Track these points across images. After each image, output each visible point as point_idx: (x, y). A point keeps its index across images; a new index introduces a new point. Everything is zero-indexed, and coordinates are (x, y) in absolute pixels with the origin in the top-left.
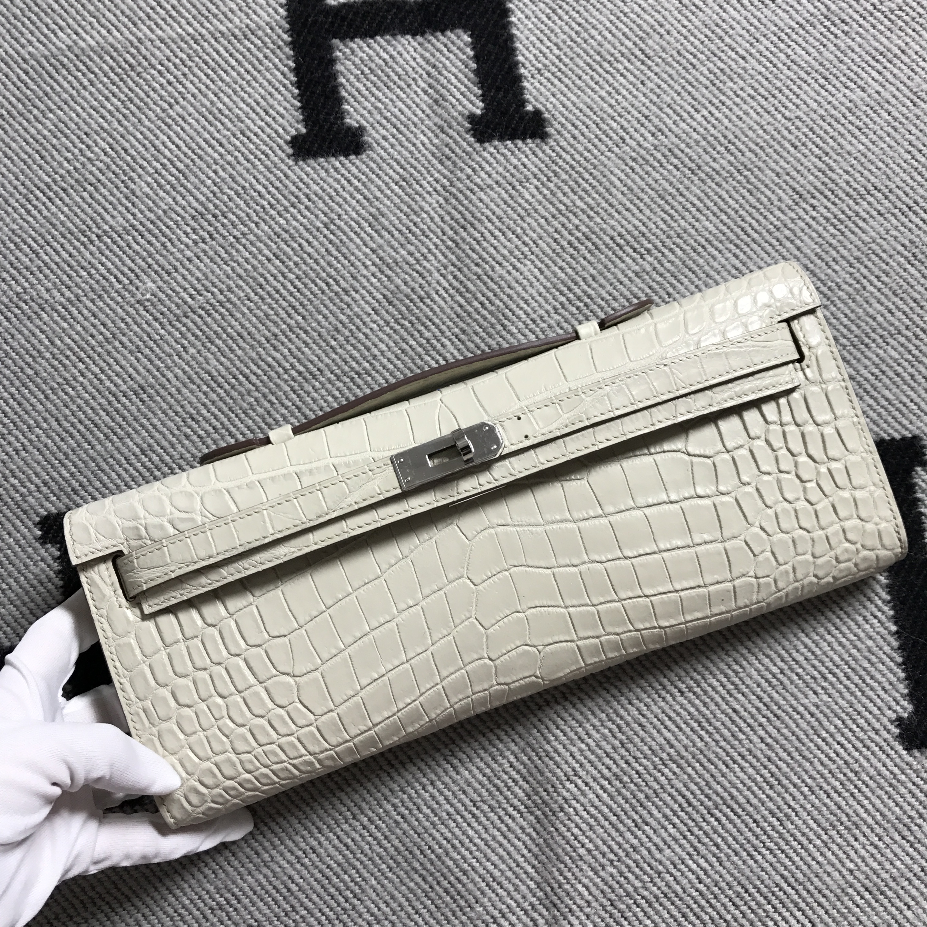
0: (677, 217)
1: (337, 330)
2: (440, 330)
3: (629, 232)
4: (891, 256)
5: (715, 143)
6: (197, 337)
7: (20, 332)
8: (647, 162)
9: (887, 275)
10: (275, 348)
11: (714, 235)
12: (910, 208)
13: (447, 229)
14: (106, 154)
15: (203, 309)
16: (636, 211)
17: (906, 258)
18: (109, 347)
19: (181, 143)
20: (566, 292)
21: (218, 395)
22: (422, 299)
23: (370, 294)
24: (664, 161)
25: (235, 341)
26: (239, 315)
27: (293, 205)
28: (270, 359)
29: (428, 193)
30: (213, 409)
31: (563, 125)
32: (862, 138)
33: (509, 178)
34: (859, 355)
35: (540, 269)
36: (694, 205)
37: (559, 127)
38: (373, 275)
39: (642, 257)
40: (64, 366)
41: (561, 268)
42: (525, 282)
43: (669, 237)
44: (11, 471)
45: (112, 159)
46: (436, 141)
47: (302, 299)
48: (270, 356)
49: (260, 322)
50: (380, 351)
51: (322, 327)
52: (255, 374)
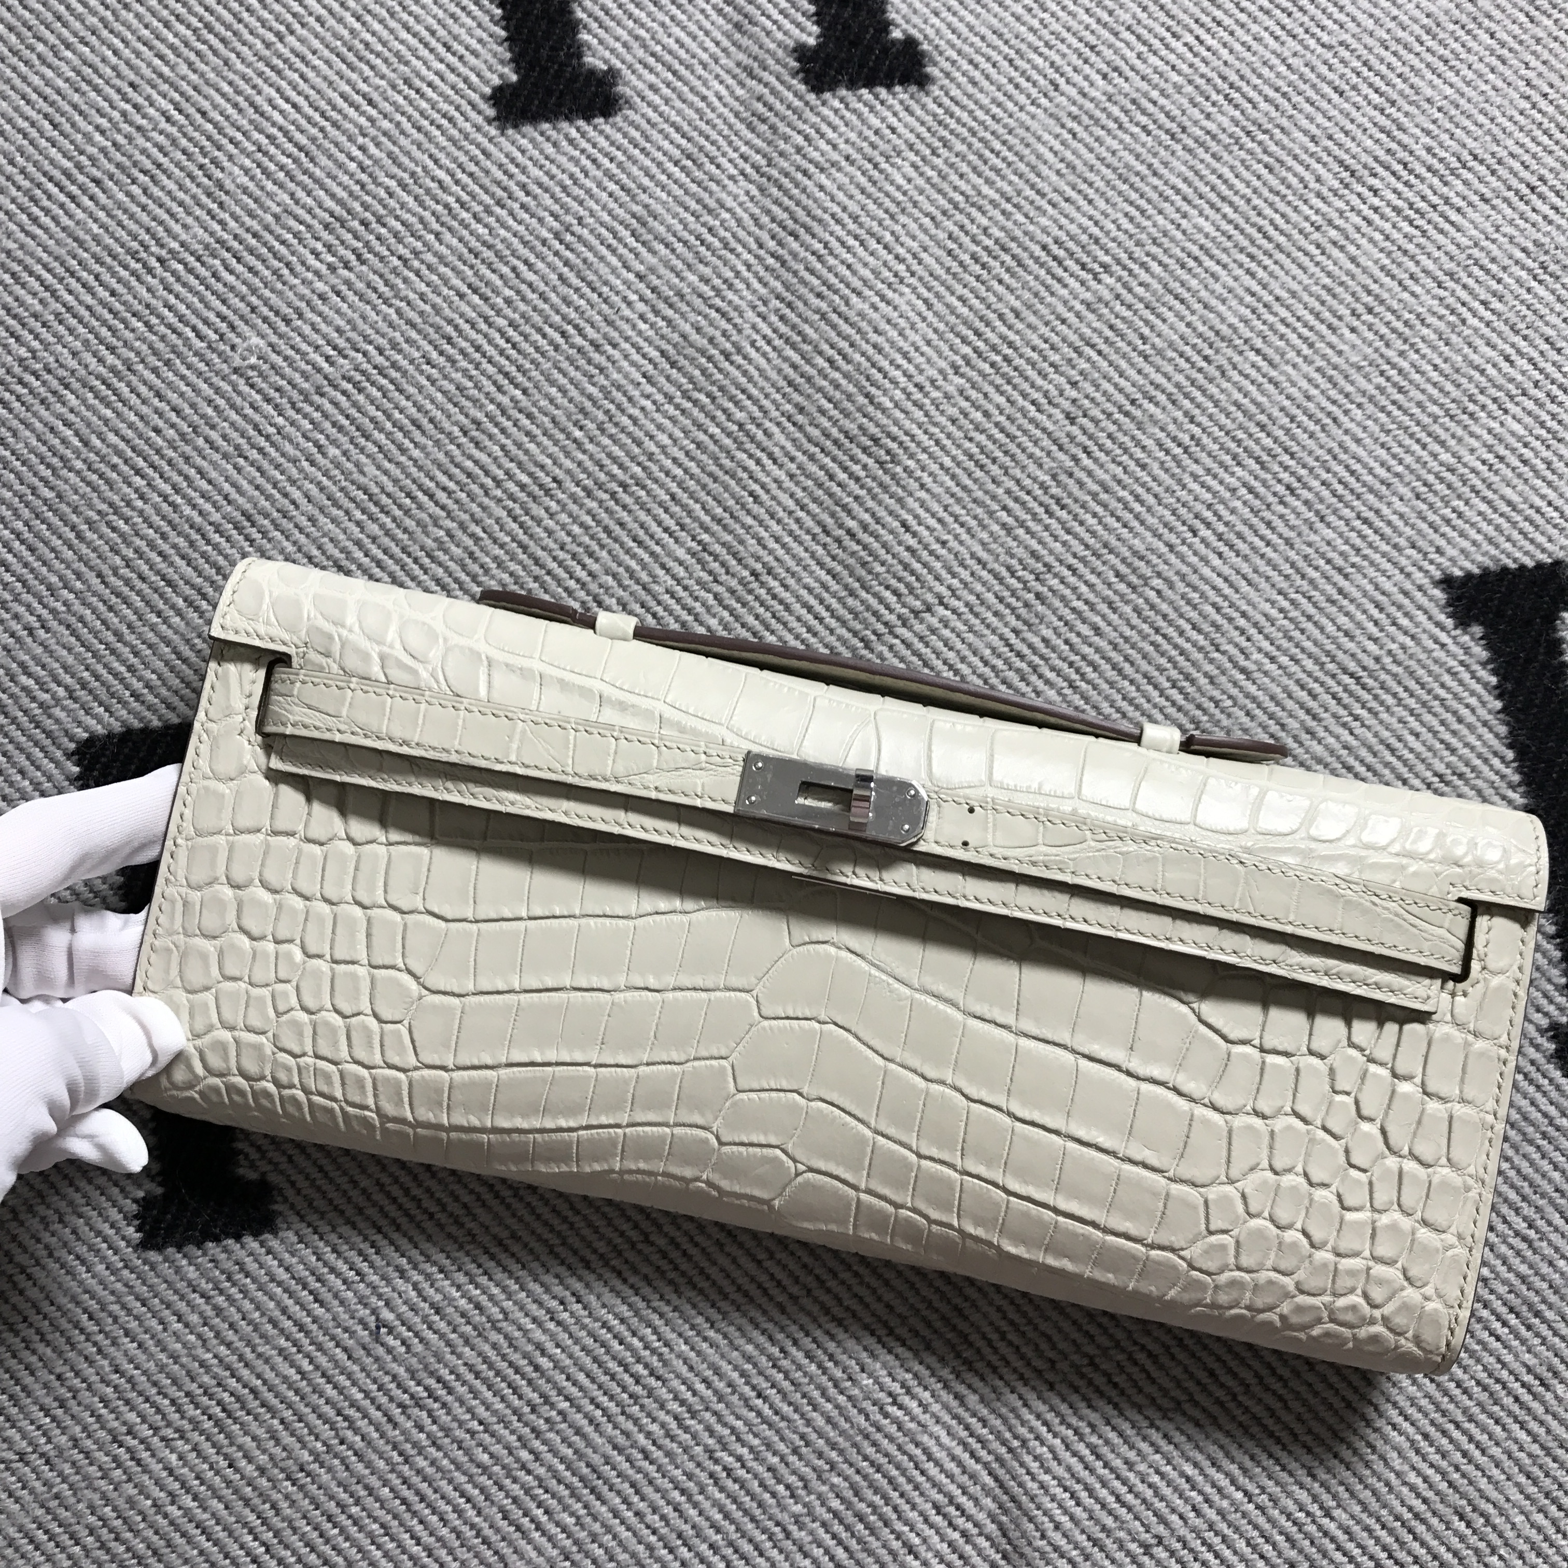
0: (1151, 211)
1: (582, 410)
2: (761, 408)
3: (1072, 238)
4: (1505, 269)
5: (1209, 89)
6: (341, 429)
7: (28, 426)
8: (1097, 122)
9: (1501, 299)
10: (477, 444)
11: (1213, 240)
12: (1533, 189)
13: (765, 237)
14: (168, 119)
15: (349, 380)
16: (1082, 202)
17: (1530, 270)
18: (188, 449)
19: (300, 100)
20: (972, 337)
21: (382, 526)
22: (727, 356)
23: (639, 349)
24: (1124, 119)
25: (406, 434)
26: (412, 390)
27: (499, 203)
28: (469, 464)
29: (731, 178)
31: (954, 63)
32: (1450, 75)
33: (868, 150)
34: (1460, 432)
35: (926, 301)
36: (1178, 192)
37: (947, 66)
38: (642, 317)
39: (1096, 277)
40: (108, 482)
41: (960, 298)
42: (902, 322)
43: (1138, 244)
44: (22, 665)
45: (181, 129)
46: (740, 92)
47: (521, 361)
48: (470, 457)
49: (450, 400)
50: (658, 445)
51: (557, 407)
52: (444, 489)
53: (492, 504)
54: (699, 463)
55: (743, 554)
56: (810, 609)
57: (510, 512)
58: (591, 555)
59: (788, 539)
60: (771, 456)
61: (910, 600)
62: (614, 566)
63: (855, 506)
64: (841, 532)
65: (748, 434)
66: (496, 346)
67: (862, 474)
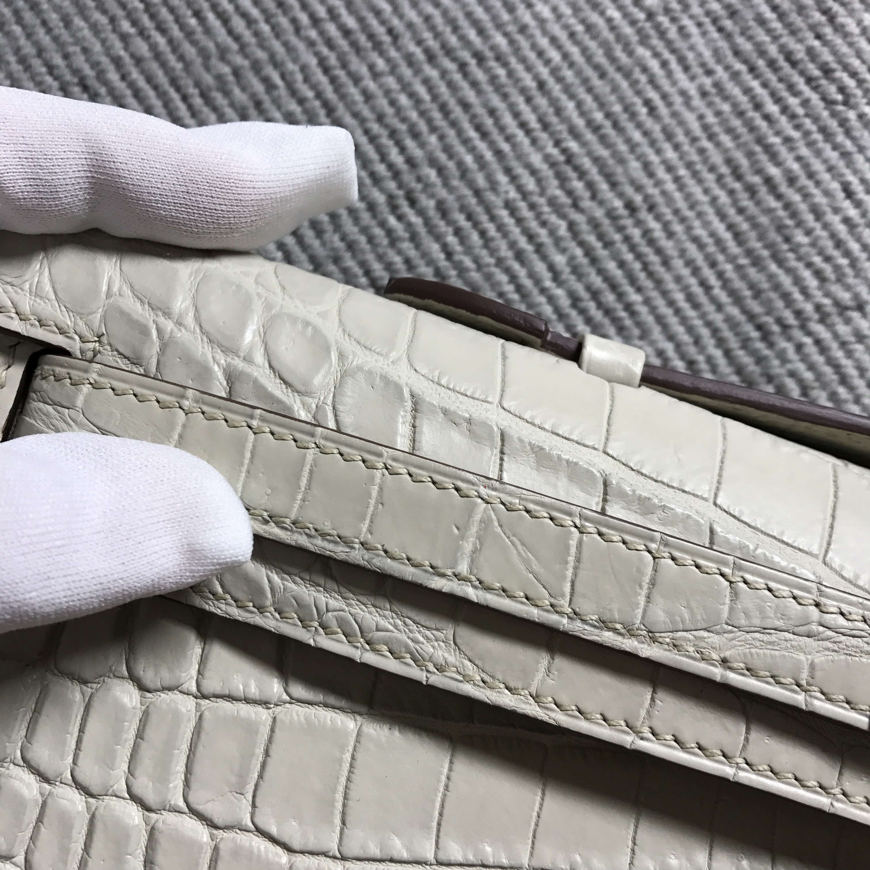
53: (301, 46)
54: (584, 51)
55: (621, 178)
56: (696, 272)
57: (322, 63)
58: (415, 135)
59: (682, 172)
60: (682, 60)
61: (836, 289)
62: (442, 157)
63: (783, 152)
64: (756, 180)
65: (658, 27)
67: (800, 111)
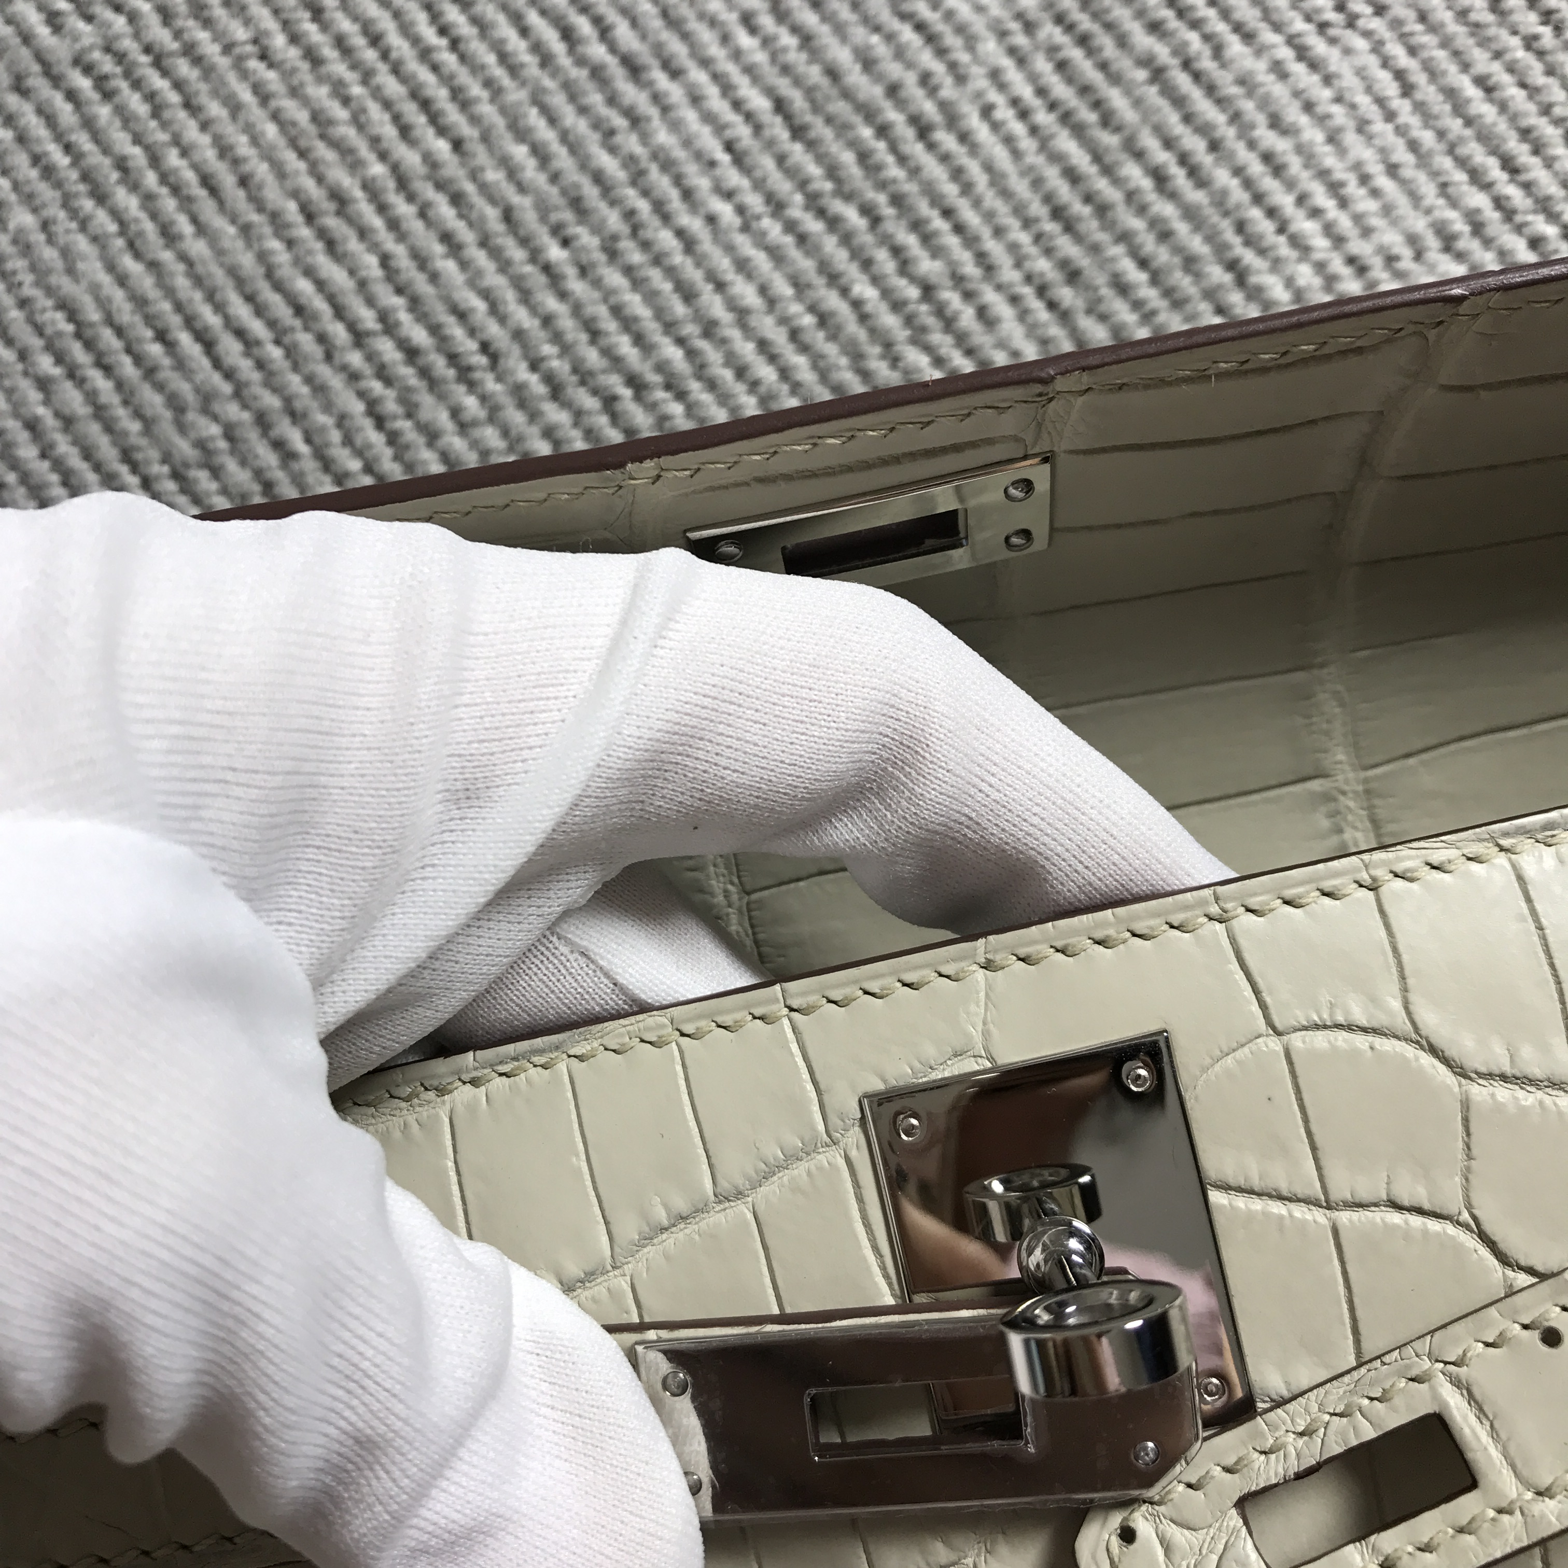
1: (577, 204)
2: (981, 257)
6: (48, 172)
10: (331, 246)
15: (88, 70)
20: (1496, 173)
21: (91, 397)
22: (923, 131)
23: (727, 88)
25: (186, 202)
26: (215, 109)
28: (304, 286)
30: (64, 447)
35: (1400, 75)
41: (1481, 82)
42: (1338, 114)
47: (464, 77)
48: (309, 272)
49: (293, 143)
50: (733, 306)
51: (522, 188)
52: (240, 333)
66: (416, 41)
